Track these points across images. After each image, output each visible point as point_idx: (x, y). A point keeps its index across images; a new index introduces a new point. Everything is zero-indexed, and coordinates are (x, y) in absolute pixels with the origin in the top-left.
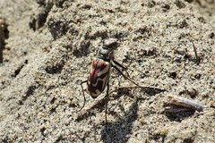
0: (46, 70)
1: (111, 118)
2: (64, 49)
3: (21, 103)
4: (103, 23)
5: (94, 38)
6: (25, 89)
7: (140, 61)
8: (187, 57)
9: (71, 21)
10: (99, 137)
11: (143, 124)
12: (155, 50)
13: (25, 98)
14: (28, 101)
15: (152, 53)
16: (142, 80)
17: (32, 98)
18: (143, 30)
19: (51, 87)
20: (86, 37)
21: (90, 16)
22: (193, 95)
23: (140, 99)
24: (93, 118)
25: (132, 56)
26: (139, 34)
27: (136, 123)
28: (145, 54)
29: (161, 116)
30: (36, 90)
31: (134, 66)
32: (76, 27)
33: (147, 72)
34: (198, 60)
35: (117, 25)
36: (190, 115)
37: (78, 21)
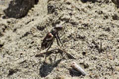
0: (38, 27)
1: (48, 62)
2: (49, 21)
3: (21, 38)
4: (71, 14)
5: (62, 20)
6: (25, 33)
7: (75, 40)
8: (96, 47)
9: (57, 8)
10: (39, 67)
11: (58, 70)
12: (84, 37)
13: (23, 37)
14: (23, 38)
15: (83, 38)
16: (70, 50)
17: (26, 38)
18: (86, 25)
19: (36, 36)
20: (60, 19)
21: (67, 9)
22: (86, 67)
23: (64, 58)
24: (42, 58)
25: (73, 36)
26: (83, 26)
27: (55, 69)
28: (79, 37)
29: (67, 70)
30: (29, 35)
31: (71, 41)
32: (58, 12)
33: (74, 47)
34: (101, 51)
35: (76, 18)
36: (78, 76)
37: (61, 9)
